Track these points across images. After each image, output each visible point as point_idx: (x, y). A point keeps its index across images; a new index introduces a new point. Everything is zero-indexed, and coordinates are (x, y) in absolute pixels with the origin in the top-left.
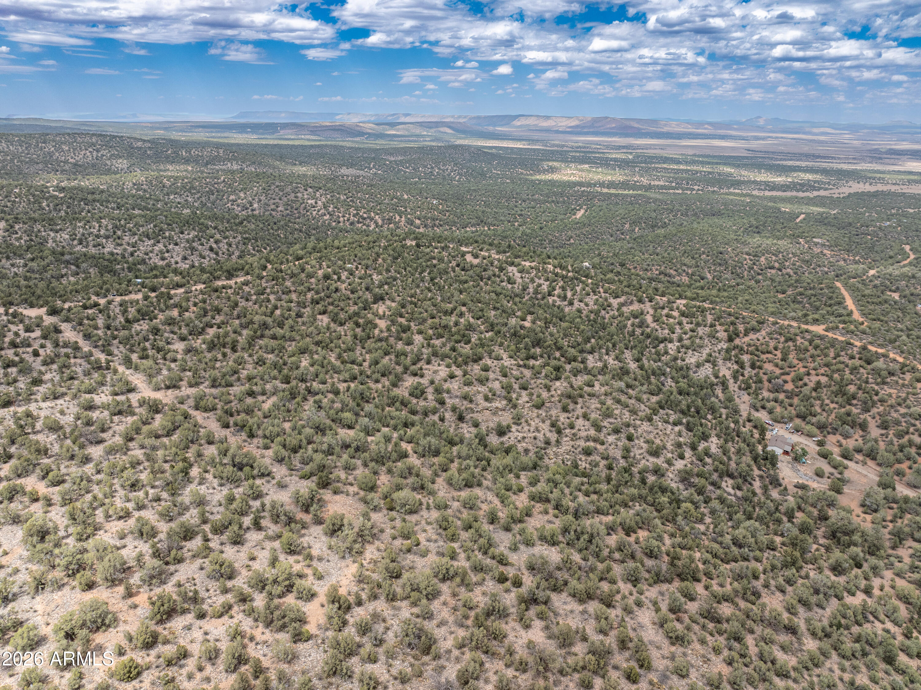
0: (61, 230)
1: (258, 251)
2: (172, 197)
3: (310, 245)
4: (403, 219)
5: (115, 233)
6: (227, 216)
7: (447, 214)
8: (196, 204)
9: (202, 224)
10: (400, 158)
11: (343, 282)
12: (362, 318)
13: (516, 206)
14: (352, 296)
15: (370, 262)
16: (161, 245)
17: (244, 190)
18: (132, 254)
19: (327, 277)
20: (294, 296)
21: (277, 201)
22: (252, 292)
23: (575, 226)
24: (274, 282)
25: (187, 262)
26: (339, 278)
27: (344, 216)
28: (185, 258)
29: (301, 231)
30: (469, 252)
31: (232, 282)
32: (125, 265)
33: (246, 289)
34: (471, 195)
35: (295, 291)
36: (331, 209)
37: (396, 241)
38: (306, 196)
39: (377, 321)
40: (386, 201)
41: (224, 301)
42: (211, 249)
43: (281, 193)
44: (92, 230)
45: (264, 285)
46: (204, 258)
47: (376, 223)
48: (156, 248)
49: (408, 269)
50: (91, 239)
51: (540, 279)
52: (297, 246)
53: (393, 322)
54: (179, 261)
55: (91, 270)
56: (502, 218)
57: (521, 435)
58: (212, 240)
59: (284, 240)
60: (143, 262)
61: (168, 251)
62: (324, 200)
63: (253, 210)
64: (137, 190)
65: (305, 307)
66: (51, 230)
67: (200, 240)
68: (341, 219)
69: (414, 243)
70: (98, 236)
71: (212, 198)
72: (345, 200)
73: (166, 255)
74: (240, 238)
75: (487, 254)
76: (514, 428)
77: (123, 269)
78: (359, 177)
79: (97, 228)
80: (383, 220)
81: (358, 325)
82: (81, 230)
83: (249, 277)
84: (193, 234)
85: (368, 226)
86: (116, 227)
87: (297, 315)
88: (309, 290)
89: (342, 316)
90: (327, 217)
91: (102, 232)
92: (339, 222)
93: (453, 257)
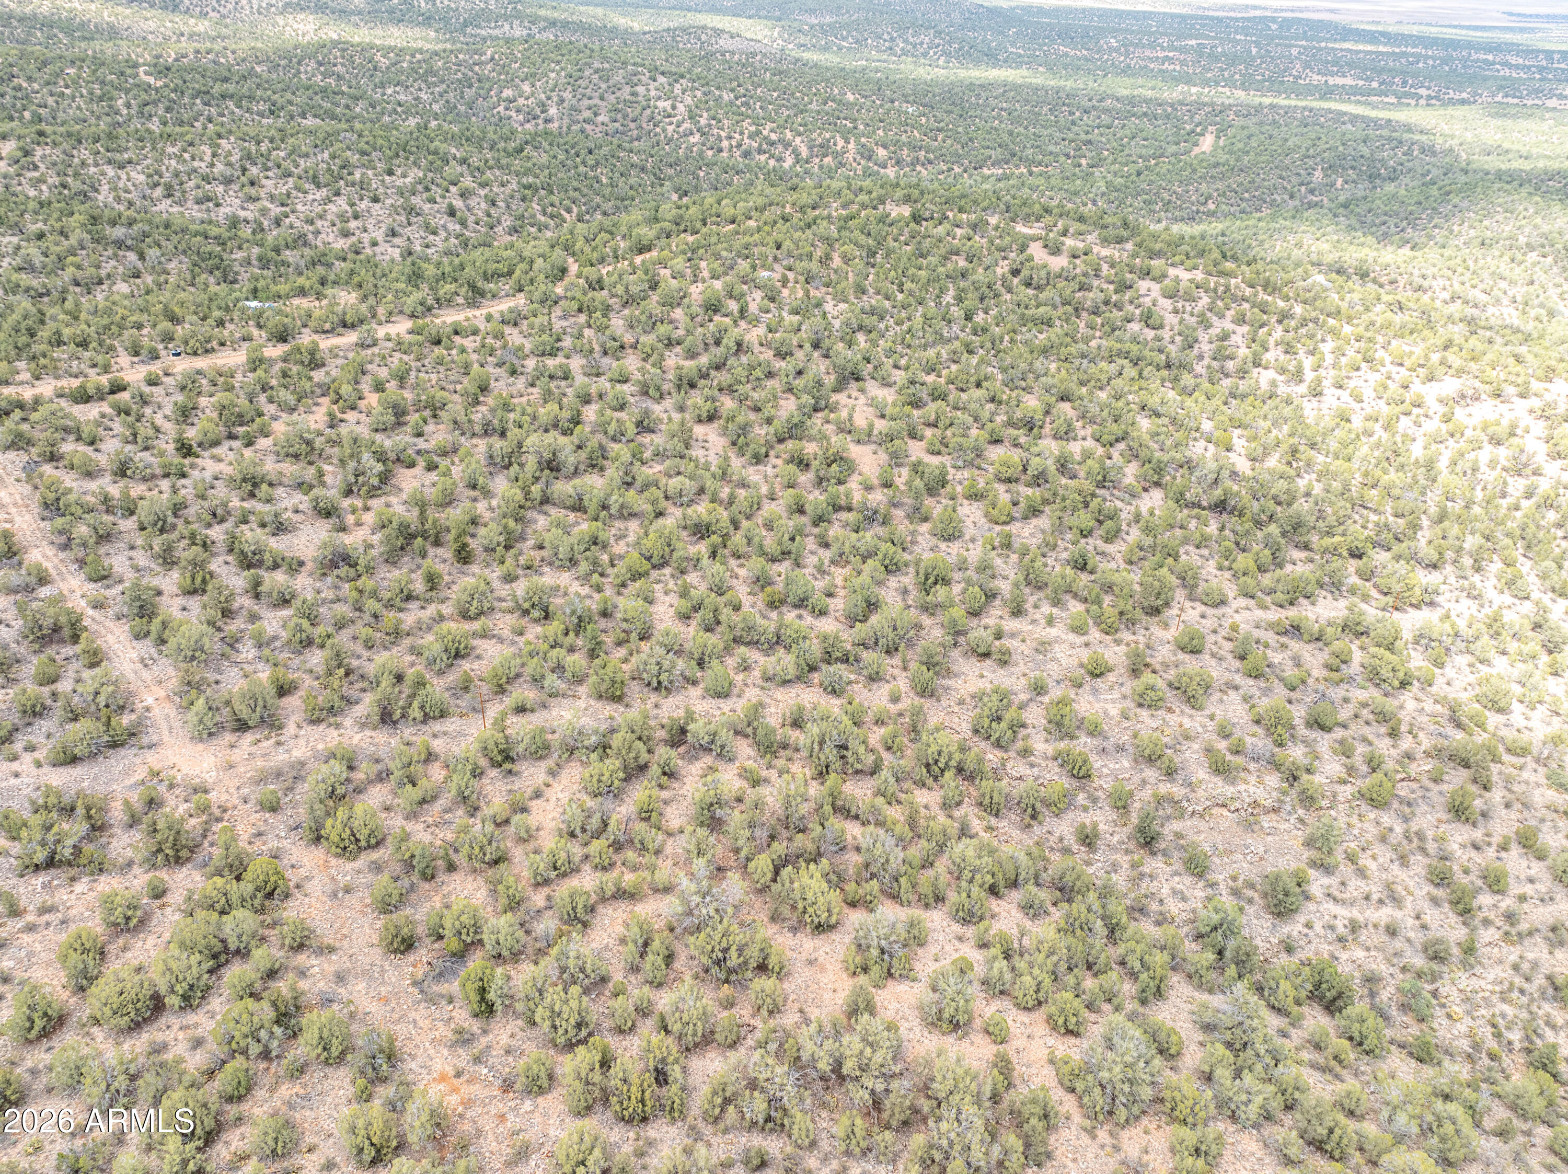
0: (130, 162)
1: (552, 217)
2: (389, 91)
3: (668, 210)
4: (851, 146)
5: (244, 170)
6: (491, 135)
7: (940, 137)
8: (436, 107)
9: (436, 153)
10: (828, 19)
11: (755, 321)
12: (811, 439)
13: (1073, 123)
14: (779, 364)
15: (814, 266)
16: (342, 203)
17: (531, 77)
18: (278, 222)
19: (713, 307)
20: (632, 363)
21: (596, 101)
22: (528, 347)
23: (1214, 172)
24: (582, 318)
25: (396, 241)
26: (743, 311)
27: (730, 138)
28: (393, 233)
29: (643, 169)
30: (1036, 238)
31: (476, 316)
32: (256, 250)
33: (514, 337)
34: (978, 96)
35: (634, 347)
36: (703, 121)
37: (864, 206)
38: (653, 93)
39: (856, 451)
40: (814, 106)
41: (454, 375)
42: (452, 213)
43: (604, 86)
44: (196, 164)
45: (558, 325)
46: (435, 233)
47: (796, 153)
48: (332, 208)
49: (908, 285)
50: (191, 184)
51: (1222, 316)
52: (636, 215)
53: (897, 459)
54: (380, 239)
55: (171, 266)
56: (1052, 148)
57: (1343, 912)
58: (453, 189)
59: (607, 191)
60: (301, 241)
61: (356, 216)
62: (689, 100)
63: (547, 121)
64: (325, 75)
65: (662, 397)
66: (109, 162)
67: (427, 189)
68: (725, 144)
69: (906, 211)
70: (206, 179)
71: (469, 93)
72: (731, 103)
73: (353, 224)
74: (514, 186)
75: (1081, 245)
76: (1318, 884)
77: (248, 262)
78: (754, 54)
79: (208, 158)
80: (811, 148)
81: (803, 463)
82: (173, 162)
83: (520, 300)
84: (415, 174)
85: (780, 160)
86: (248, 157)
87: (639, 424)
88: (670, 343)
89: (761, 432)
90: (696, 138)
91: (219, 168)
92: (720, 150)
93: (1000, 249)
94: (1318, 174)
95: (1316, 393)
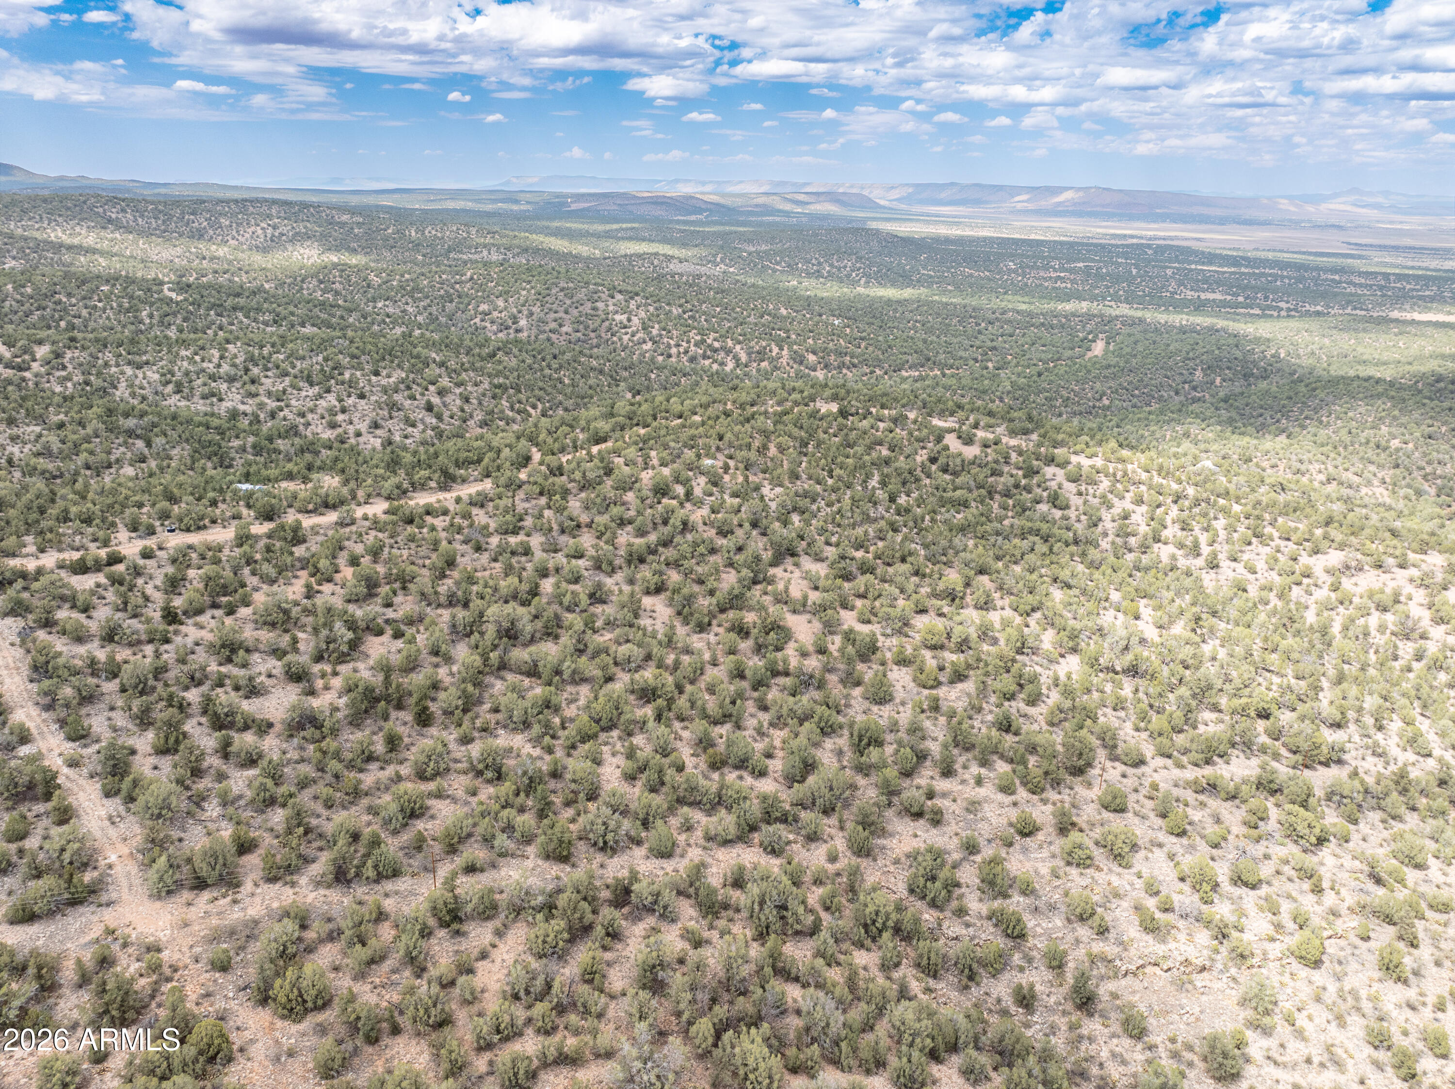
0: (147, 363)
1: (519, 412)
2: (380, 305)
3: (623, 407)
4: (785, 352)
5: (247, 370)
6: (467, 343)
7: (863, 345)
8: (420, 319)
9: (418, 357)
10: (764, 247)
11: (699, 504)
12: (751, 609)
13: (980, 332)
14: (721, 542)
15: (753, 455)
16: (332, 398)
17: (505, 294)
18: (273, 415)
19: (661, 491)
20: (587, 540)
21: (561, 314)
22: (493, 526)
24: (543, 501)
25: (378, 432)
26: (689, 494)
27: (678, 345)
28: (376, 425)
29: (601, 372)
30: (951, 431)
31: (447, 498)
32: (251, 439)
33: (480, 516)
34: (895, 310)
35: (589, 526)
36: (655, 332)
37: (796, 403)
38: (611, 308)
39: (792, 621)
40: (752, 319)
41: (423, 551)
42: (429, 408)
43: (568, 302)
44: (205, 365)
45: (521, 506)
46: (413, 426)
47: (736, 358)
48: (322, 403)
49: (837, 472)
50: (199, 382)
51: (1122, 498)
52: (594, 411)
53: (830, 627)
54: (364, 430)
55: (174, 452)
56: (962, 354)
57: (1285, 1076)
58: (432, 388)
59: (569, 390)
60: (292, 431)
61: (344, 411)
62: (642, 314)
63: (517, 331)
64: (325, 292)
65: (613, 571)
66: (129, 363)
67: (409, 388)
68: (674, 351)
69: (834, 407)
70: (213, 378)
71: (450, 307)
72: (680, 317)
73: (340, 417)
74: (486, 386)
75: (991, 436)
76: (1257, 1046)
77: (243, 450)
78: (699, 276)
79: (216, 360)
80: (749, 354)
81: (743, 631)
82: (185, 364)
83: (487, 485)
84: (398, 374)
85: (722, 364)
86: (251, 359)
87: (592, 596)
88: (622, 523)
89: (704, 603)
90: (649, 346)
91: (225, 368)
92: (670, 356)
93: (919, 440)
94: (1199, 374)
95: (1213, 565)
